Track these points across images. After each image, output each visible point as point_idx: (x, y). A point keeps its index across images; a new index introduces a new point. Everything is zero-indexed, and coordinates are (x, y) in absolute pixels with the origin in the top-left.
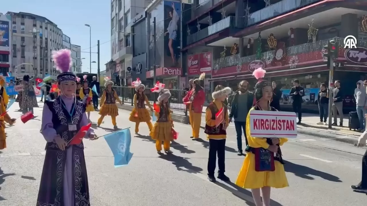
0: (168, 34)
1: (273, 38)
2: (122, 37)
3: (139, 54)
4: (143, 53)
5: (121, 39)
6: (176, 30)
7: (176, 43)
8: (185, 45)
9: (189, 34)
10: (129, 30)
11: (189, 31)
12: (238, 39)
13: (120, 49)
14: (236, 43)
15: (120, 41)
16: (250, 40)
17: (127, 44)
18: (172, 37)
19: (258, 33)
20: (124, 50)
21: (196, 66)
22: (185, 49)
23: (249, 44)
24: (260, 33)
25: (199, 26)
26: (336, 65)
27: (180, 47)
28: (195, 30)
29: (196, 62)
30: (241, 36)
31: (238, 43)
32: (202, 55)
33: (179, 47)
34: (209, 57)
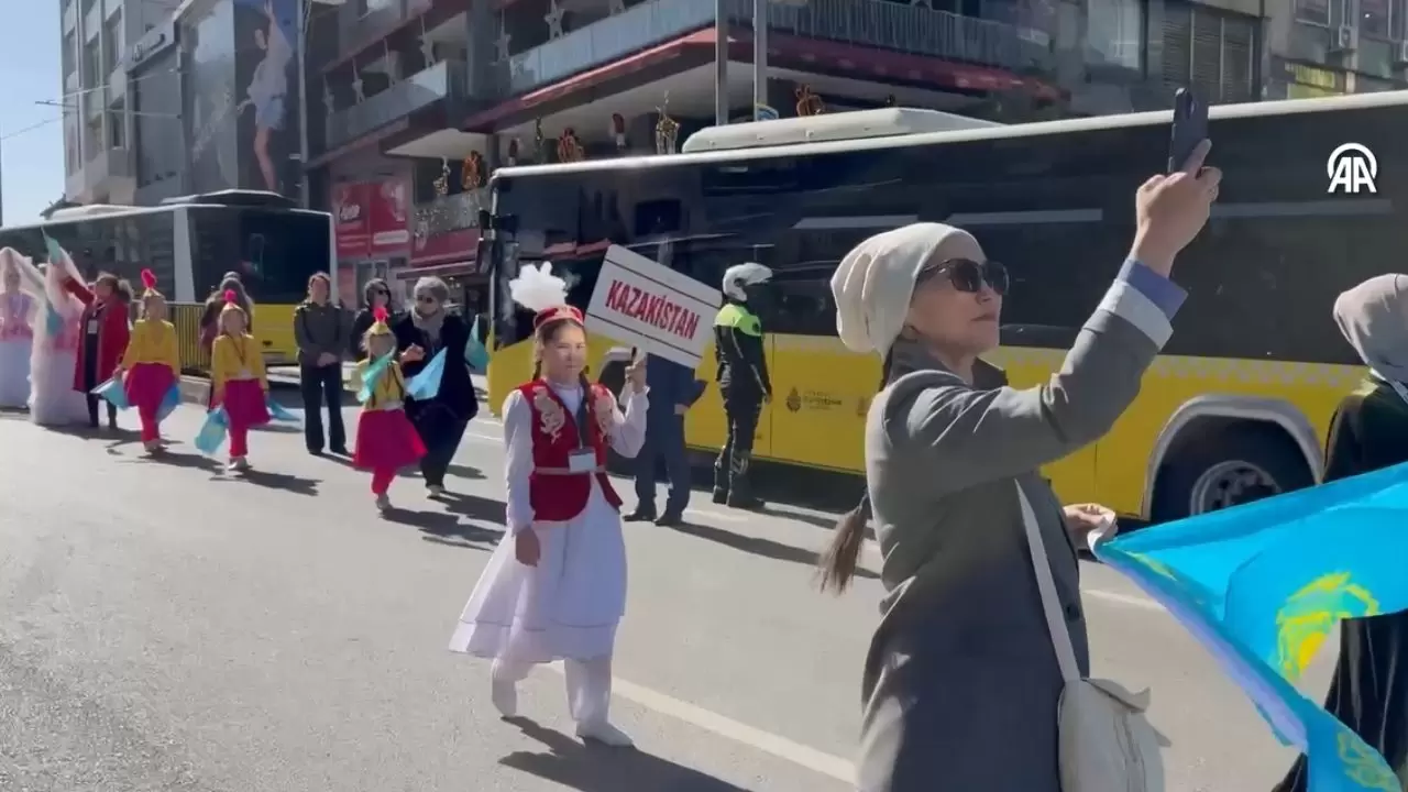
0: (251, 109)
1: (572, 141)
2: (98, 108)
3: (158, 178)
4: (171, 174)
5: (94, 114)
6: (281, 96)
7: (282, 141)
8: (317, 147)
9: (331, 110)
10: (119, 83)
11: (329, 99)
12: (481, 137)
13: (91, 156)
14: (477, 150)
15: (93, 125)
16: (514, 144)
17: (116, 139)
18: (269, 117)
19: (534, 122)
20: (102, 160)
21: (356, 225)
22: (316, 163)
23: (511, 156)
24: (539, 123)
25: (358, 84)
27: (302, 156)
28: (346, 100)
30: (486, 129)
31: (482, 151)
32: (376, 188)
33: (295, 157)
34: (399, 192)
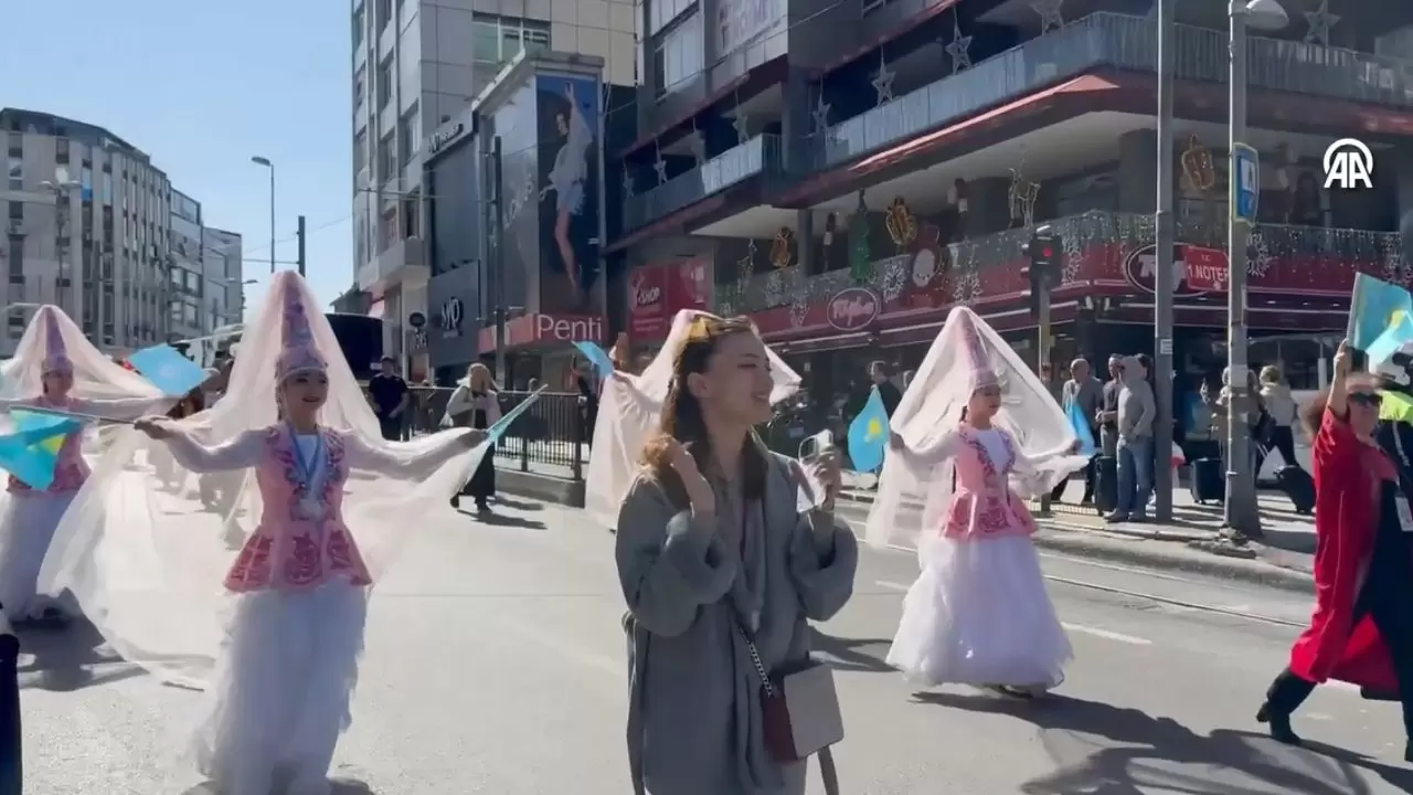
0: (553, 195)
1: (904, 211)
2: (393, 202)
3: (454, 267)
4: (466, 262)
5: (388, 207)
6: (581, 180)
7: (582, 225)
8: (615, 232)
9: (630, 193)
10: (414, 176)
11: (628, 183)
12: (794, 212)
13: (384, 246)
14: (789, 226)
15: (385, 217)
16: (832, 218)
17: (409, 230)
18: (569, 202)
19: (856, 194)
20: (398, 247)
21: (655, 308)
22: (616, 246)
23: (828, 230)
24: (862, 194)
25: (660, 166)
26: (1095, 304)
27: (600, 240)
28: (647, 181)
29: (656, 291)
30: (801, 204)
31: (794, 226)
32: (675, 272)
33: (593, 241)
34: (700, 274)
